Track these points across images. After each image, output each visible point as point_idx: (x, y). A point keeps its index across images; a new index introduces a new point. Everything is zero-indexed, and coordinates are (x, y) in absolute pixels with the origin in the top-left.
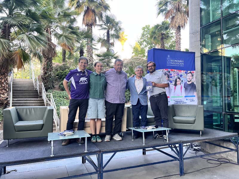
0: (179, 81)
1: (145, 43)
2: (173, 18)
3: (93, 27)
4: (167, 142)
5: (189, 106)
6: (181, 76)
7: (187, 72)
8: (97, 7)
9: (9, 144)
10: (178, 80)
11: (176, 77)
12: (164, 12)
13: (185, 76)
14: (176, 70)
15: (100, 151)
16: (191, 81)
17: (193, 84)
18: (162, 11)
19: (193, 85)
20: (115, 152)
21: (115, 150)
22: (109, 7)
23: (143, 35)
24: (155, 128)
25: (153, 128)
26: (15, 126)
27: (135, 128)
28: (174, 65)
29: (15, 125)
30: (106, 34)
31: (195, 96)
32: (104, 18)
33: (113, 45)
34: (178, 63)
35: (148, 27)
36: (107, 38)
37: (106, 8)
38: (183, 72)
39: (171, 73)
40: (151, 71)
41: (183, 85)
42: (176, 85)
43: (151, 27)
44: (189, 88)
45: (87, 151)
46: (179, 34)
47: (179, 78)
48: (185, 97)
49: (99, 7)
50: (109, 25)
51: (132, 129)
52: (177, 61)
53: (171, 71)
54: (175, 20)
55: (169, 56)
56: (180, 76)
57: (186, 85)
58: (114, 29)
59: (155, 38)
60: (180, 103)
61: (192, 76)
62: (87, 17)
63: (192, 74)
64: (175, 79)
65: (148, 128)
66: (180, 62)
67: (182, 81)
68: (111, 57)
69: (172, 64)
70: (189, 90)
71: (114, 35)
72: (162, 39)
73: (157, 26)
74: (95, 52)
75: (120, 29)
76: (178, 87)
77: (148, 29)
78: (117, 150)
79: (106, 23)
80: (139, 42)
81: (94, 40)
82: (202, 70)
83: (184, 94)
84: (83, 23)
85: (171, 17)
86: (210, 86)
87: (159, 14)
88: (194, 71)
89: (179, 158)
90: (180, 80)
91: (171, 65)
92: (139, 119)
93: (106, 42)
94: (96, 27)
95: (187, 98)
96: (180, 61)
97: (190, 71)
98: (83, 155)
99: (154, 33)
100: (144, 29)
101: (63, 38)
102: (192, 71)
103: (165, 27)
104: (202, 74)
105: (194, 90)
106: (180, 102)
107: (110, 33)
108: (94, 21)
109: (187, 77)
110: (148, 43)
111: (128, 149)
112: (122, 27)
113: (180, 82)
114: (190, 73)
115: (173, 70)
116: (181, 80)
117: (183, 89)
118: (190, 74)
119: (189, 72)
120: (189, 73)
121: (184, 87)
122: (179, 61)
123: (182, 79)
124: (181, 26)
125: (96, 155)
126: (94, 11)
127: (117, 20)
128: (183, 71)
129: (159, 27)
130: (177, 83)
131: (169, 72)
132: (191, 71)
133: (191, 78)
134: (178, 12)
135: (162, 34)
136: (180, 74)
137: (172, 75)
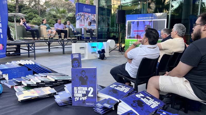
6: (90, 16)
10: (88, 18)
14: (87, 13)
17: (94, 20)
38: (90, 14)
42: (87, 20)
55: (84, 7)
57: (91, 20)
61: (94, 16)
66: (89, 10)
70: (92, 23)
82: (98, 14)
86: (101, 21)
96: (89, 9)
104: (98, 16)
105: (95, 23)
109: (92, 17)
131: (85, 14)
133: (94, 17)
137: (86, 16)
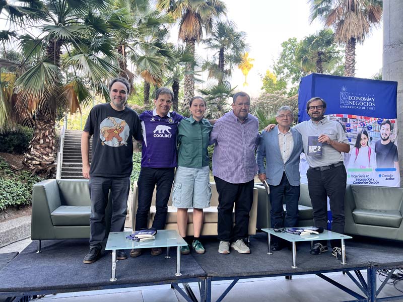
0: (365, 139)
1: (286, 71)
2: (342, 22)
3: (196, 44)
4: (344, 263)
5: (384, 189)
6: (370, 128)
7: (382, 121)
8: (204, 8)
9: (42, 247)
10: (363, 136)
11: (360, 130)
12: (324, 14)
13: (377, 130)
14: (358, 117)
15: (206, 276)
16: (389, 139)
18: (320, 11)
19: (392, 147)
20: (236, 278)
21: (236, 275)
22: (224, 7)
23: (283, 56)
24: (317, 233)
25: (313, 234)
26: (52, 216)
27: (276, 231)
28: (355, 108)
29: (52, 214)
30: (217, 55)
31: (395, 170)
32: (215, 28)
33: (230, 74)
34: (363, 102)
35: (292, 41)
36: (219, 61)
37: (220, 9)
38: (373, 121)
39: (348, 122)
40: (316, 116)
41: (373, 147)
43: (298, 41)
44: (385, 153)
45: (181, 274)
46: (352, 52)
47: (365, 133)
48: (377, 170)
49: (207, 8)
50: (223, 38)
51: (269, 231)
52: (360, 99)
53: (348, 119)
54: (345, 26)
55: (344, 89)
56: (368, 129)
57: (379, 146)
58: (232, 46)
59: (305, 61)
60: (367, 183)
62: (186, 26)
63: (391, 126)
64: (357, 135)
65: (303, 234)
66: (369, 101)
67: (371, 139)
68: (226, 94)
69: (351, 105)
70: (384, 157)
71: (231, 56)
72: (319, 62)
73: (310, 40)
74: (198, 86)
75: (243, 46)
76: (364, 150)
77: (292, 45)
78: (239, 275)
79: (217, 35)
80: (275, 69)
81: (197, 65)
83: (374, 164)
84: (179, 37)
85: (337, 21)
87: (315, 16)
88: (394, 120)
89: (367, 298)
90: (367, 136)
91: (349, 105)
92: (283, 212)
93: (218, 69)
94: (201, 43)
95: (382, 173)
96: (368, 99)
97: (387, 120)
98: (172, 281)
99: (304, 51)
100: (285, 44)
101: (145, 63)
102: (392, 120)
103: (325, 40)
105: (394, 157)
106: (366, 180)
107: (225, 53)
108: (198, 33)
109: (382, 131)
110: (292, 71)
111: (262, 274)
112: (245, 42)
113: (366, 141)
114: (388, 122)
115: (353, 116)
116: (369, 137)
117: (373, 154)
118: (387, 124)
119: (385, 120)
120: (384, 124)
121: (376, 152)
122: (364, 99)
123: (370, 134)
124: (356, 37)
125: (198, 283)
126: (198, 16)
127: (237, 30)
128: (373, 118)
129: (314, 41)
130: (361, 142)
131: (345, 120)
132: (390, 120)
134: (352, 13)
135: (320, 54)
136: (368, 124)
137: (352, 127)
